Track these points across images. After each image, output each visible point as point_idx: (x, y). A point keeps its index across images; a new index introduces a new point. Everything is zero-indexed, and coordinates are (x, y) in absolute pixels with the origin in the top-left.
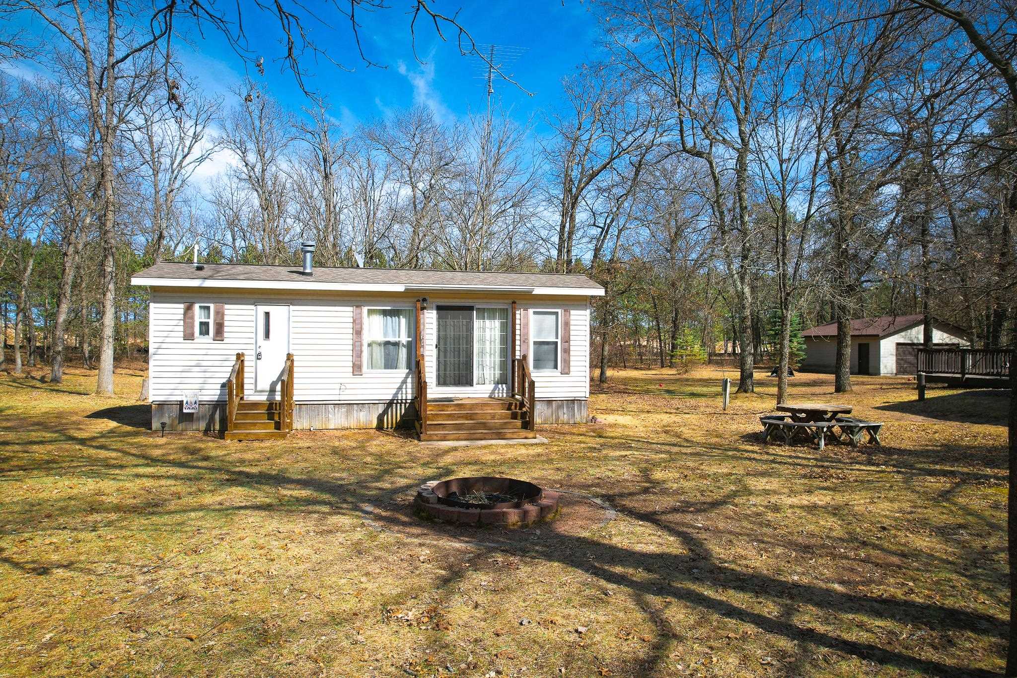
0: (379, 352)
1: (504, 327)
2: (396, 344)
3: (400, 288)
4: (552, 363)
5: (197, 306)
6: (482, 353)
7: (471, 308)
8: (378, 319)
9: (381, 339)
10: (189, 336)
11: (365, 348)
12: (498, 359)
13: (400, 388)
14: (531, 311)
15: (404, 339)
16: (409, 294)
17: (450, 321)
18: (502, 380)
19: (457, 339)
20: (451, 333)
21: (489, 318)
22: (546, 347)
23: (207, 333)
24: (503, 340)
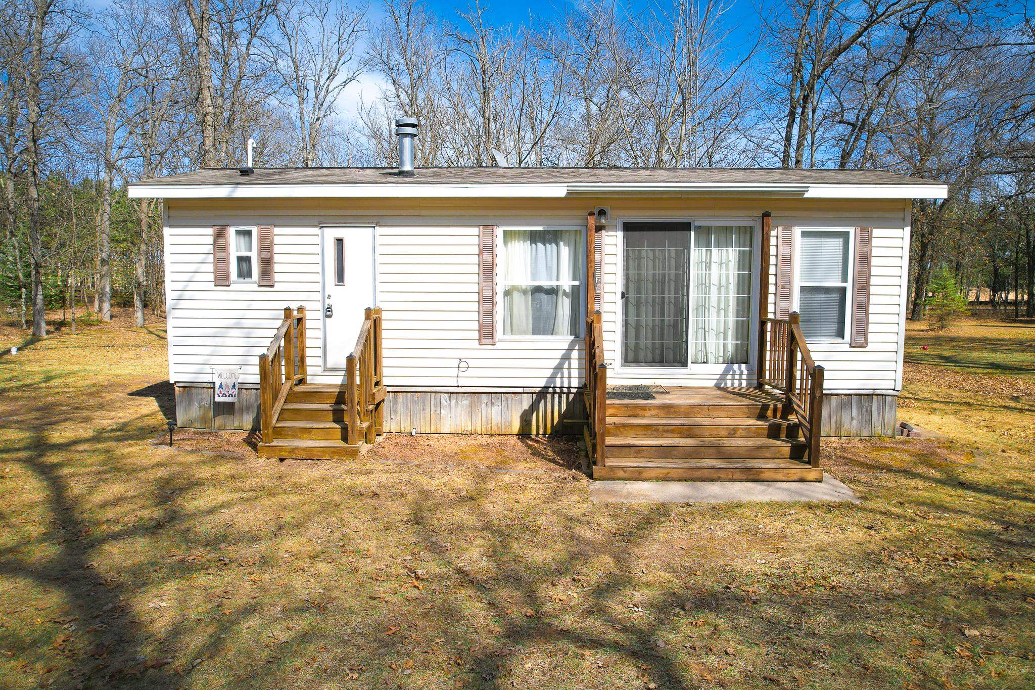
0: (523, 307)
1: (745, 261)
2: (553, 292)
3: (558, 191)
4: (834, 327)
5: (232, 231)
6: (703, 307)
7: (685, 227)
8: (521, 250)
9: (526, 281)
10: (221, 279)
11: (499, 298)
12: (732, 319)
13: (559, 368)
14: (797, 231)
15: (566, 282)
16: (573, 201)
17: (647, 252)
18: (740, 357)
19: (660, 283)
20: (648, 271)
21: (718, 245)
22: (822, 297)
23: (249, 274)
24: (744, 284)
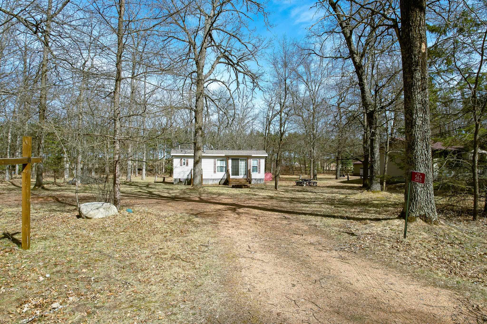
0: (219, 169)
1: (246, 163)
2: (223, 167)
3: (224, 155)
4: (256, 171)
5: (183, 159)
6: (241, 168)
7: (239, 159)
8: (219, 162)
9: (220, 166)
10: (181, 165)
11: (216, 168)
12: (244, 170)
13: (224, 176)
14: (252, 160)
15: (224, 166)
17: (234, 162)
18: (245, 175)
19: (236, 166)
20: (234, 164)
21: (242, 161)
22: (255, 167)
23: (185, 165)
24: (246, 166)
